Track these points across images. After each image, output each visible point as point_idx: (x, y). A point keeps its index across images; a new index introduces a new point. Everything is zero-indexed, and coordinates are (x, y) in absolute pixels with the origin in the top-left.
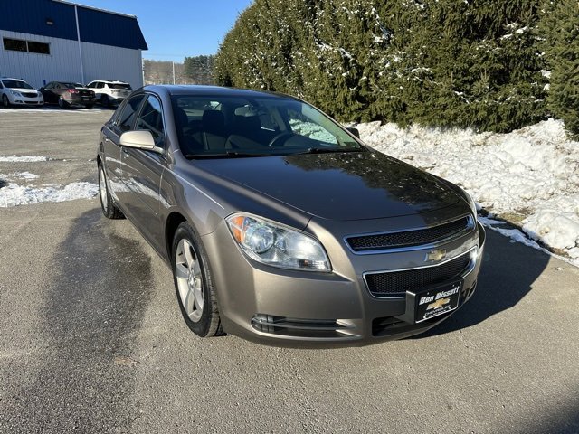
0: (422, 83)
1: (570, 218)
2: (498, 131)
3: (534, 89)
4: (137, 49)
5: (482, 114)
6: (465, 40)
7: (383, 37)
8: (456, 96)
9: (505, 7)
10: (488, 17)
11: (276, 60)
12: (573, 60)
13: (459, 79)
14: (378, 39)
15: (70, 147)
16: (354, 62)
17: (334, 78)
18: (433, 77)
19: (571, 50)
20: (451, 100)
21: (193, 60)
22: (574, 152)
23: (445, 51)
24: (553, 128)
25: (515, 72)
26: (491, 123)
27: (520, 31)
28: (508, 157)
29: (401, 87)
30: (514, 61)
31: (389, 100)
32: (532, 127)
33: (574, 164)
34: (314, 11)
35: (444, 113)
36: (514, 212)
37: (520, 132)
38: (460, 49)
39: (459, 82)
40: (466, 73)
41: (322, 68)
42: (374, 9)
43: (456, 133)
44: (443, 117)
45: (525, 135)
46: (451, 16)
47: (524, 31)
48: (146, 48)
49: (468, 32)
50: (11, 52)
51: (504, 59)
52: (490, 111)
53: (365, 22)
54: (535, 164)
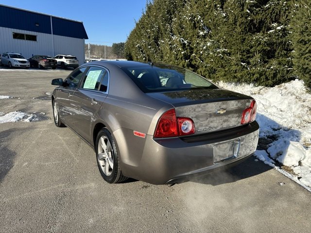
0: (223, 58)
1: (296, 146)
2: (267, 86)
3: (288, 62)
4: (82, 38)
5: (257, 76)
6: (249, 33)
7: (205, 32)
8: (241, 65)
9: (271, 15)
10: (261, 20)
11: (150, 45)
12: (305, 44)
13: (244, 55)
14: (201, 33)
15: (30, 90)
16: (188, 46)
17: (177, 55)
18: (230, 54)
19: (303, 38)
20: (238, 68)
21: (117, 44)
22: (307, 100)
23: (236, 39)
24: (298, 85)
25: (277, 51)
26: (262, 81)
27: (279, 28)
28: (268, 103)
29: (212, 60)
30: (277, 45)
31: (206, 67)
32: (286, 84)
33: (306, 109)
34: (171, 19)
35: (236, 75)
36: (266, 138)
37: (279, 87)
38: (245, 38)
39: (244, 57)
40: (248, 52)
41: (171, 49)
42: (200, 17)
43: (244, 86)
44: (235, 77)
45: (282, 88)
46: (240, 20)
47: (282, 28)
48: (87, 38)
49: (250, 29)
50: (16, 40)
51: (271, 44)
52: (261, 75)
53: (195, 24)
54: (284, 107)
